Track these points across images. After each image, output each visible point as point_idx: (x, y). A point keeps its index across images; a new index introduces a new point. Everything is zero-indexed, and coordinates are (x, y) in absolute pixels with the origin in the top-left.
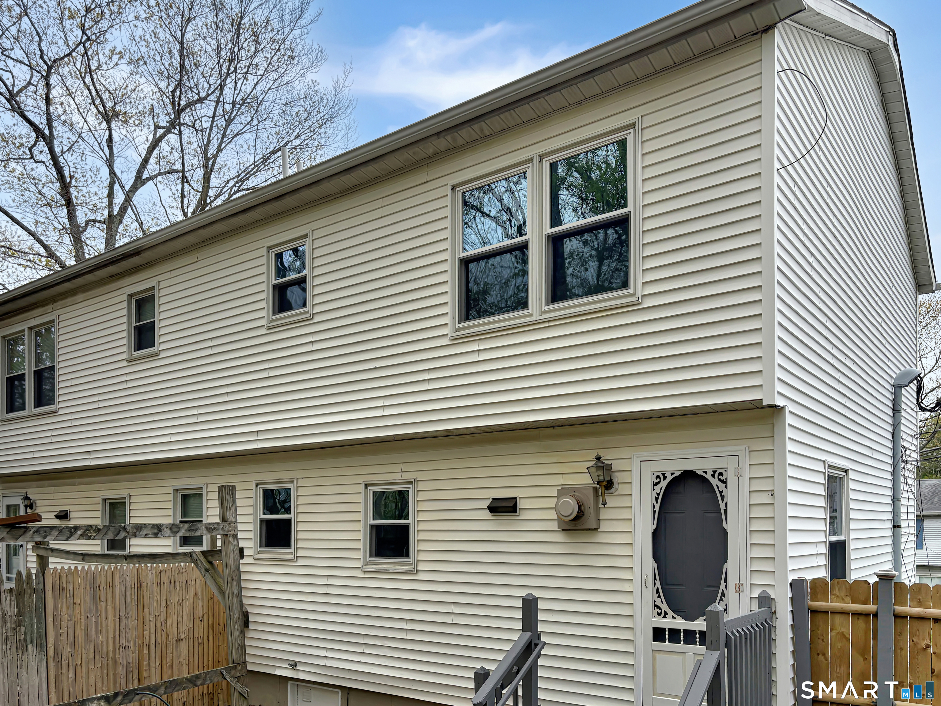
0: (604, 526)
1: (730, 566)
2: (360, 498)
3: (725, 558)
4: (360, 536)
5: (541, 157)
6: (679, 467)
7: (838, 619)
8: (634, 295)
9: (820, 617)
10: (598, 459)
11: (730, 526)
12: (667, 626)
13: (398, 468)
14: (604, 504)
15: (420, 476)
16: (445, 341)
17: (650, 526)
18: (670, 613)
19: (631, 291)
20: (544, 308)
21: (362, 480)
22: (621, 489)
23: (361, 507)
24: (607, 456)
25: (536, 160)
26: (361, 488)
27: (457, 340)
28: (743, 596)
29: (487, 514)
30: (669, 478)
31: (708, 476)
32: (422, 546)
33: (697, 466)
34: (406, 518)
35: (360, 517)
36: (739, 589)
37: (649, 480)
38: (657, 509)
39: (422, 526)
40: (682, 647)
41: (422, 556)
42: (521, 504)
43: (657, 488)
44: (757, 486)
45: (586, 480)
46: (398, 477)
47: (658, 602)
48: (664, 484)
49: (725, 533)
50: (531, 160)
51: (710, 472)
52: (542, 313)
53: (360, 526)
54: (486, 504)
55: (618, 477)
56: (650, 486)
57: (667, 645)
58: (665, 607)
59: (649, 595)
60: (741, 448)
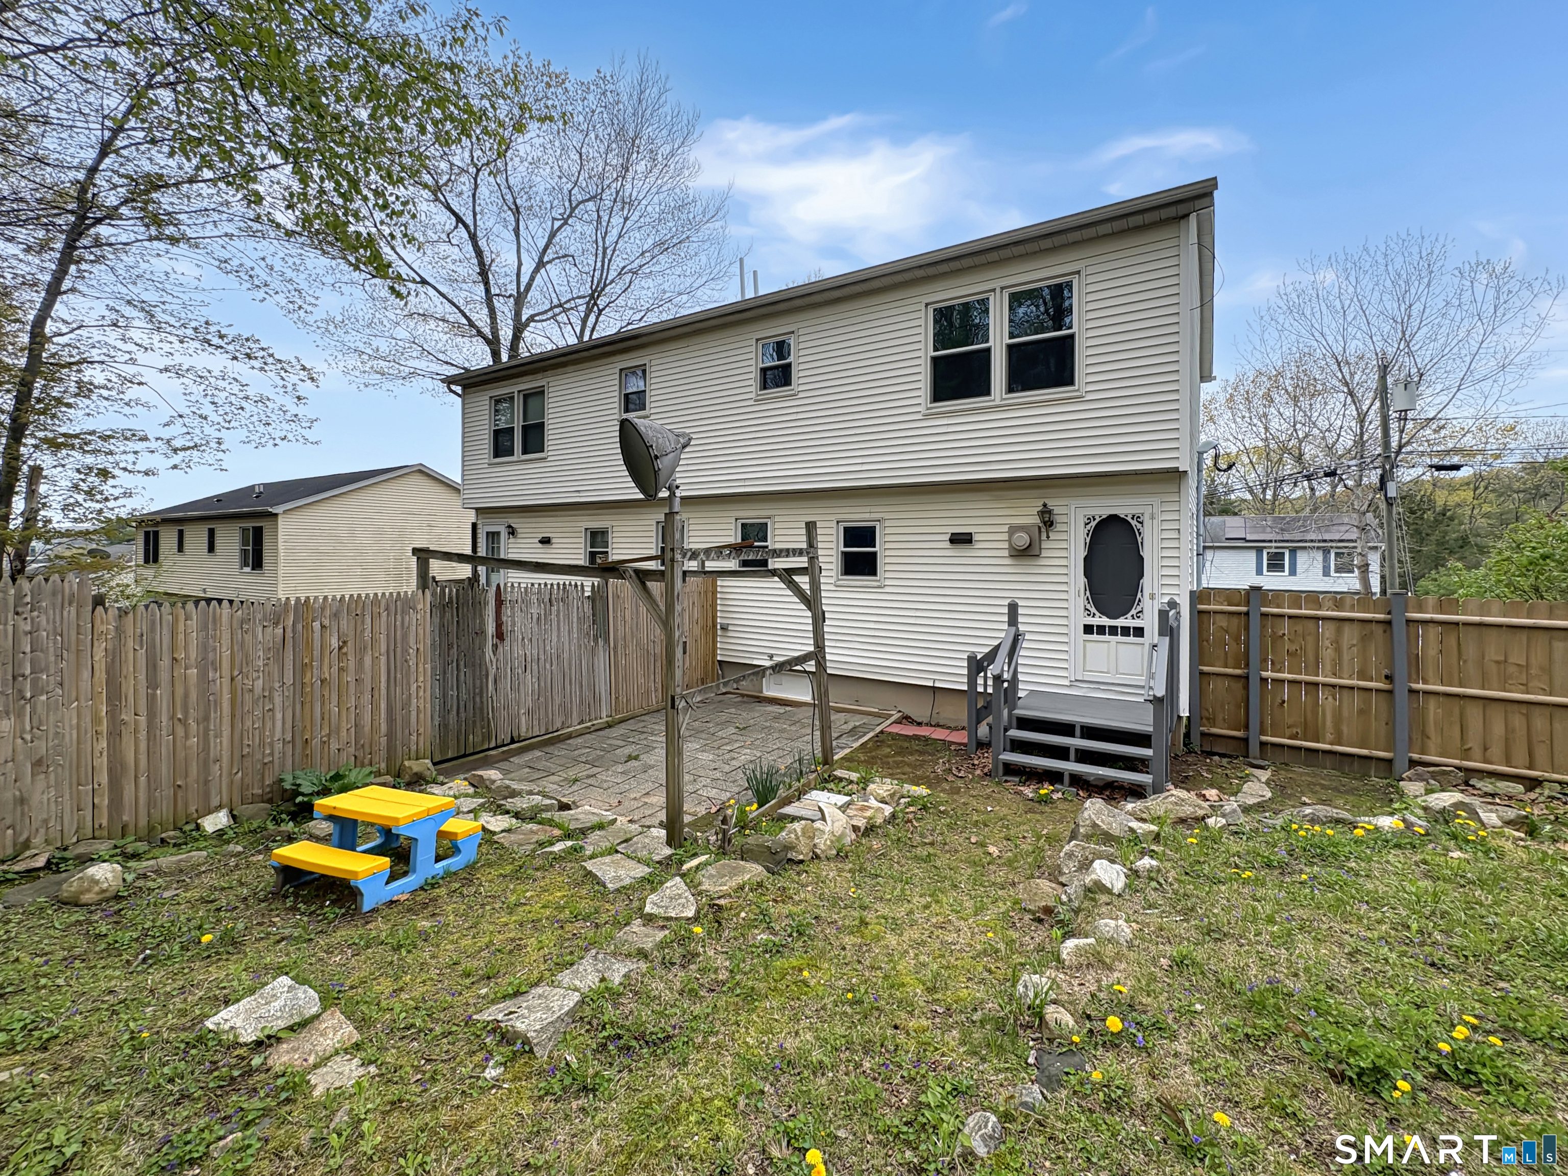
0: (1044, 553)
1: (1146, 581)
2: (834, 531)
3: (1141, 575)
4: (833, 559)
5: (1002, 288)
6: (1106, 513)
7: (1218, 617)
8: (1078, 390)
9: (1205, 617)
10: (1045, 505)
11: (1146, 553)
12: (1095, 623)
13: (867, 509)
14: (1048, 537)
15: (886, 516)
16: (919, 417)
17: (1082, 553)
18: (1098, 614)
19: (1076, 387)
20: (1004, 396)
21: (834, 518)
22: (1059, 527)
23: (834, 538)
24: (1051, 503)
25: (998, 291)
26: (834, 524)
27: (927, 417)
28: (1156, 602)
29: (947, 544)
30: (1098, 520)
31: (1129, 519)
32: (888, 568)
33: (1121, 512)
34: (874, 546)
35: (833, 545)
36: (1152, 597)
37: (1081, 521)
38: (1088, 540)
39: (888, 553)
40: (1107, 637)
41: (888, 575)
42: (976, 537)
43: (1088, 527)
44: (1166, 526)
45: (1036, 520)
46: (867, 516)
47: (1088, 607)
48: (1093, 524)
49: (1142, 559)
50: (994, 290)
51: (1130, 516)
52: (1002, 399)
53: (833, 552)
54: (948, 537)
55: (1058, 519)
56: (1083, 525)
57: (1095, 637)
58: (1093, 610)
59: (1081, 602)
60: (1155, 500)
